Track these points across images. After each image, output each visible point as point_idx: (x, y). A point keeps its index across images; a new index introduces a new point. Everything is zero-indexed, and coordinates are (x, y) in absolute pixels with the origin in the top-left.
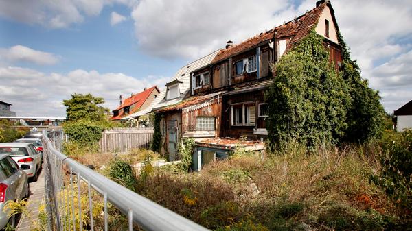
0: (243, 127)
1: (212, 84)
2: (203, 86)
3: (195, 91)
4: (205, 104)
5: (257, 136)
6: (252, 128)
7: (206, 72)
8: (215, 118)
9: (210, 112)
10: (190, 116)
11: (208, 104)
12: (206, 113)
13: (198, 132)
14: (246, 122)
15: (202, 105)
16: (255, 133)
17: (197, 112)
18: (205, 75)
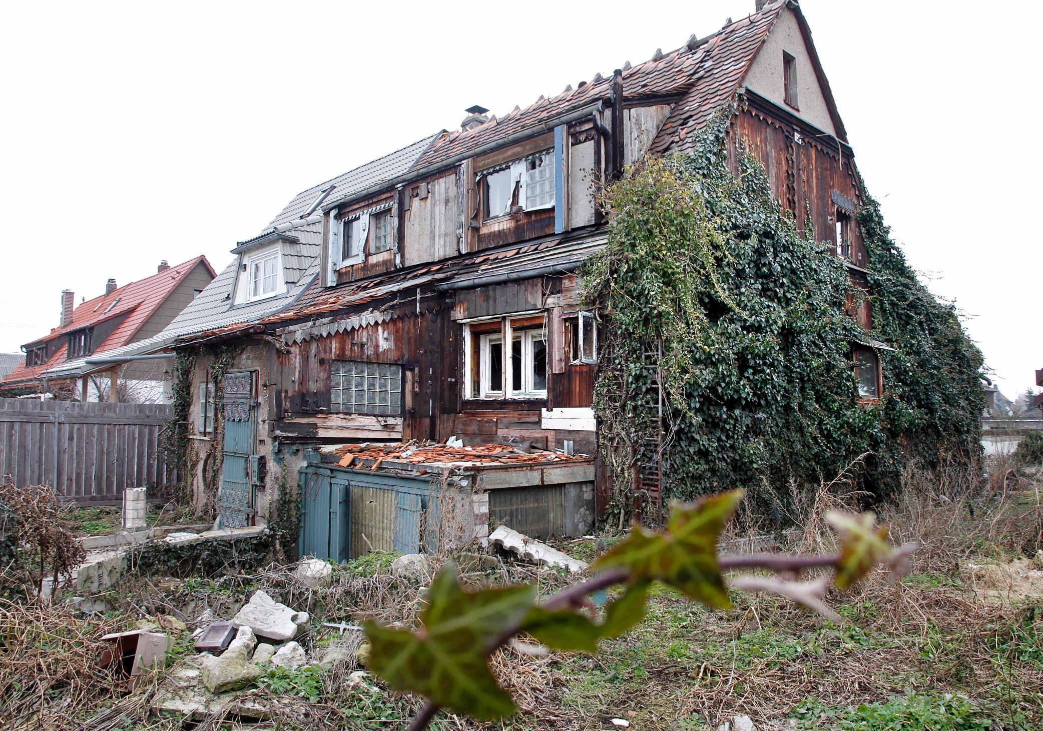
0: (504, 404)
1: (401, 248)
2: (368, 255)
3: (338, 273)
4: (368, 317)
5: (551, 436)
6: (535, 405)
7: (381, 207)
8: (404, 368)
9: (383, 345)
10: (305, 359)
11: (378, 316)
12: (369, 351)
13: (335, 421)
14: (517, 385)
15: (354, 321)
16: (545, 424)
17: (335, 345)
18: (377, 216)
